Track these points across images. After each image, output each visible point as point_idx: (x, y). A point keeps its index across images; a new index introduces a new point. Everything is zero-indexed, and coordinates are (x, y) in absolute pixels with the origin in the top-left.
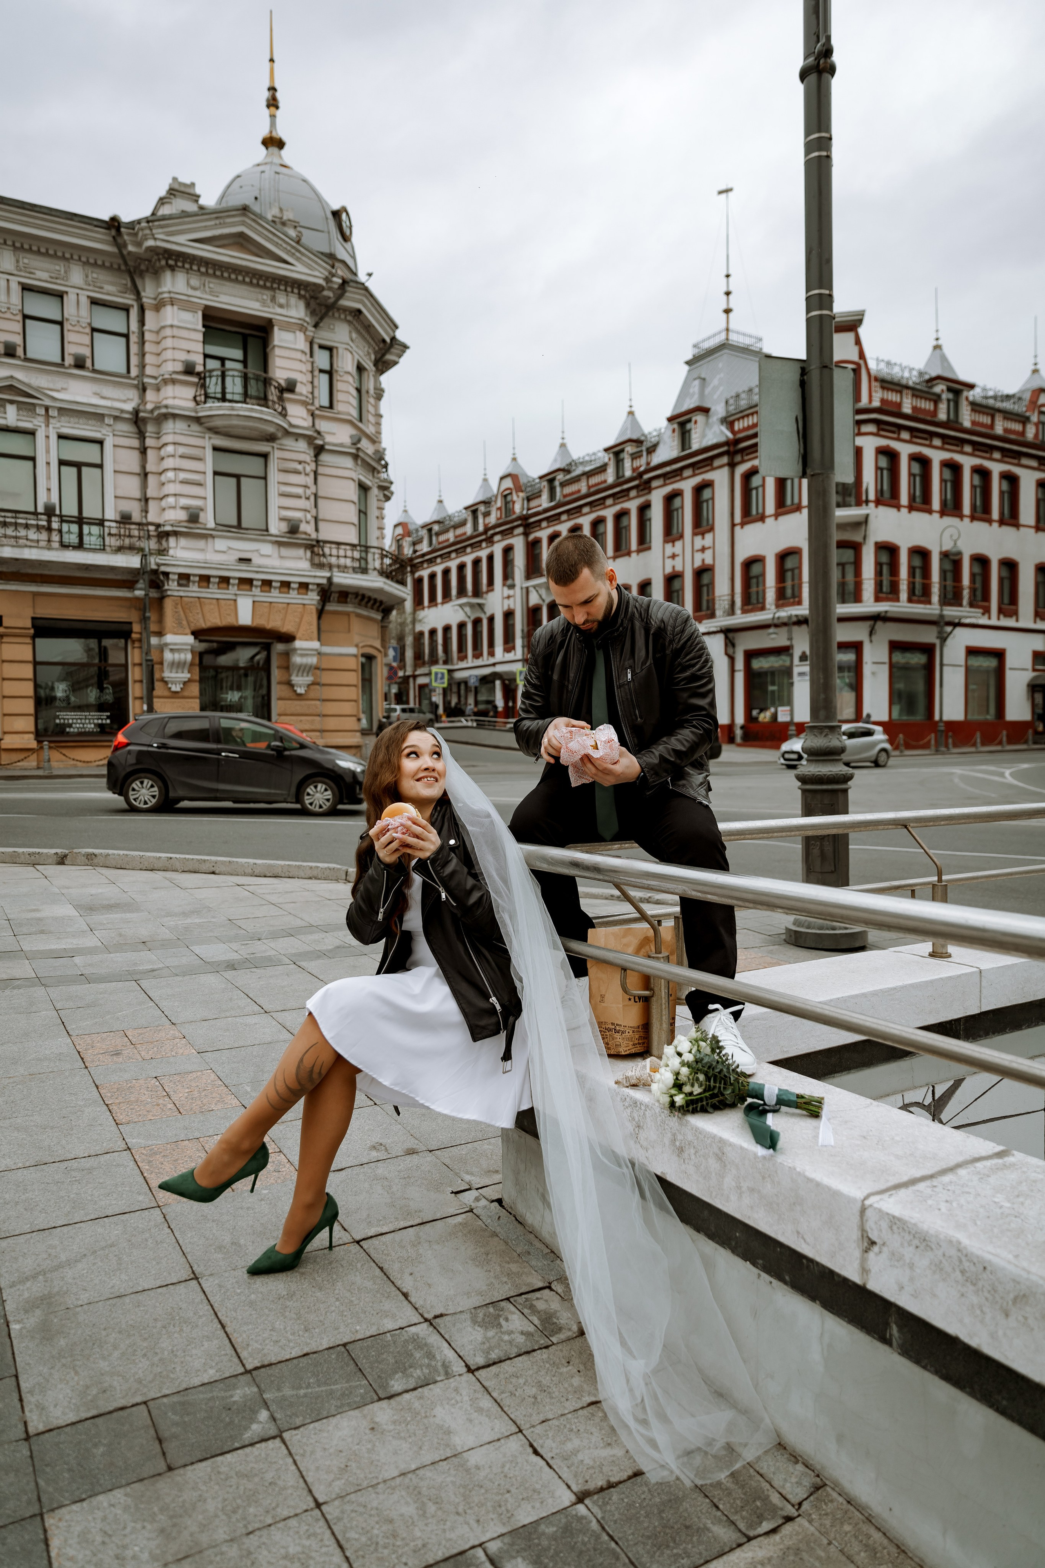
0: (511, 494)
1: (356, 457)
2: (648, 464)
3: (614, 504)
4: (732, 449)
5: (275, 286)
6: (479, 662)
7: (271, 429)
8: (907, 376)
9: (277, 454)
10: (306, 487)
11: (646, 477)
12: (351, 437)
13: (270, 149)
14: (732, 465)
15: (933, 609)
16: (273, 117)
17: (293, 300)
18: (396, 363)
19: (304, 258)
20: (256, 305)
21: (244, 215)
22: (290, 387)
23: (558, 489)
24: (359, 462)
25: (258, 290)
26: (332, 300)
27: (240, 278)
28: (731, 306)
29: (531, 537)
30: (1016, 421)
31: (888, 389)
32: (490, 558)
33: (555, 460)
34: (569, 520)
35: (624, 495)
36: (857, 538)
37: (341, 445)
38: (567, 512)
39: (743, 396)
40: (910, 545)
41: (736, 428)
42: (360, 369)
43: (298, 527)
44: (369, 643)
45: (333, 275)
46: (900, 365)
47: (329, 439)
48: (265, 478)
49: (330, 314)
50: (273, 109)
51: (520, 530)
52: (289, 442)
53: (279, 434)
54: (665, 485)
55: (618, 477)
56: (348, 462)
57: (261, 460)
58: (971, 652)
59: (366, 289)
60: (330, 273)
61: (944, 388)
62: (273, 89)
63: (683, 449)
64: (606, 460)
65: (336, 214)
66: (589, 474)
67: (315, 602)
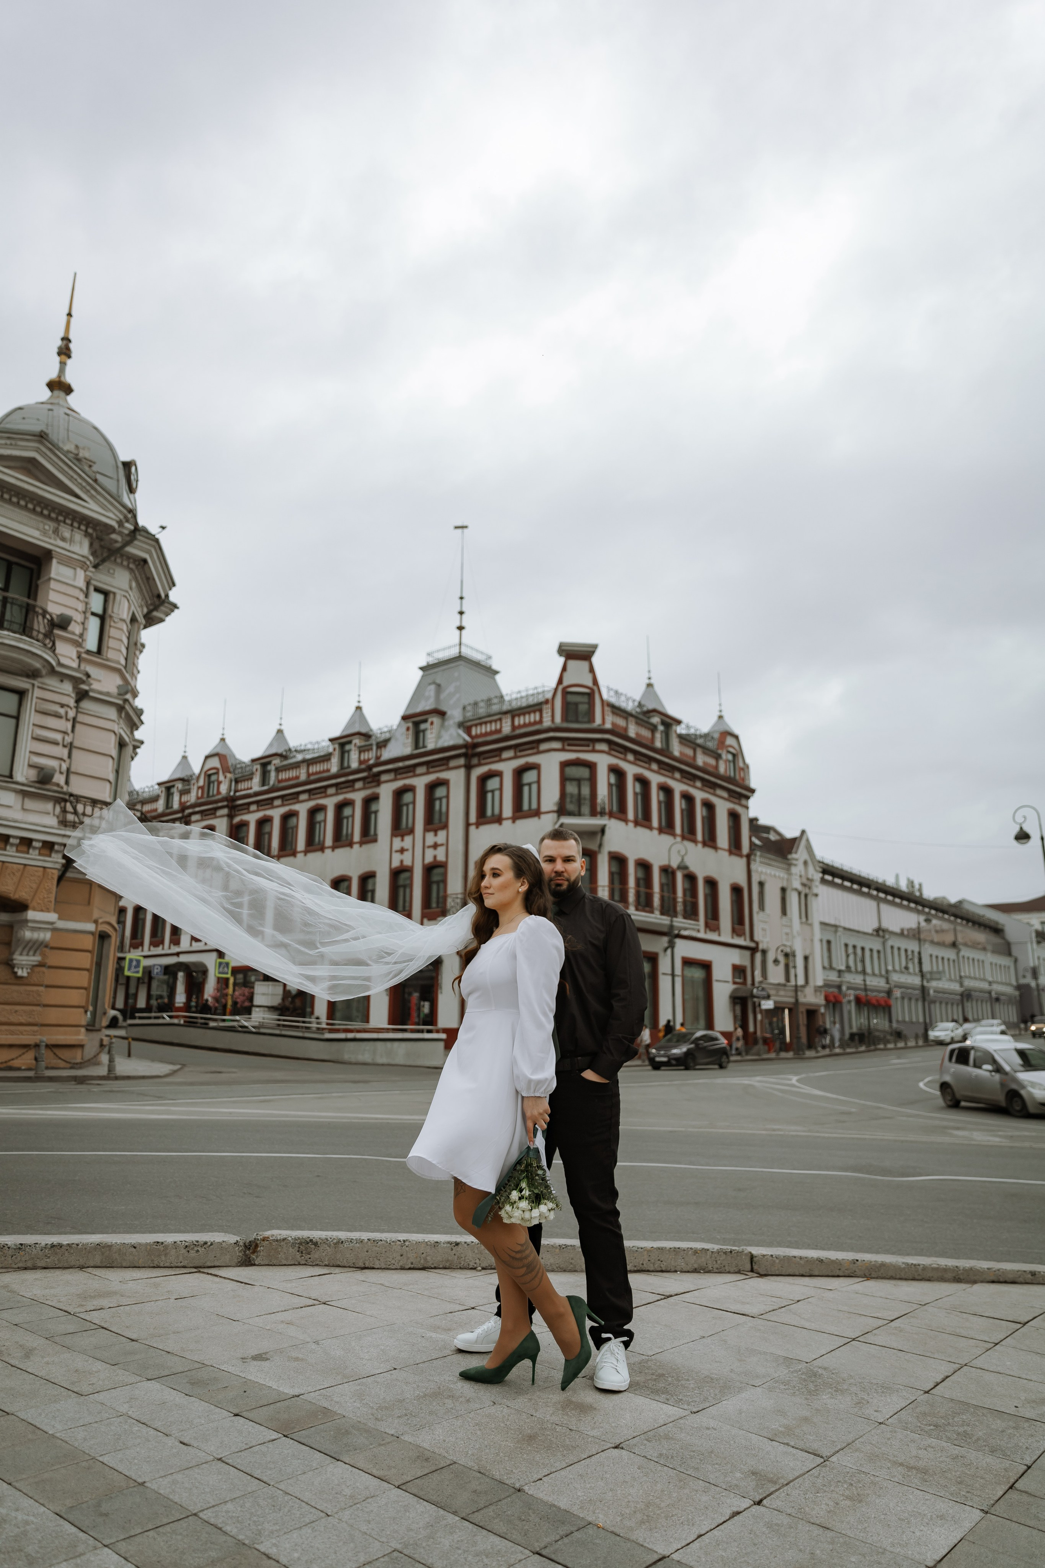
0: (217, 773)
1: (120, 709)
2: (378, 758)
3: (337, 794)
4: (470, 752)
5: (61, 518)
6: (159, 950)
7: (37, 665)
8: (630, 706)
9: (38, 693)
10: (65, 733)
11: (376, 770)
12: (118, 687)
13: (56, 393)
14: (469, 768)
15: (655, 918)
16: (63, 364)
17: (78, 536)
18: (162, 621)
19: (98, 497)
20: (36, 534)
21: (41, 442)
22: (63, 623)
23: (273, 774)
24: (123, 715)
25: (40, 519)
26: (118, 545)
27: (22, 503)
28: (464, 624)
29: (237, 820)
30: (711, 756)
31: (617, 715)
33: (271, 745)
34: (283, 805)
35: (350, 785)
36: (595, 846)
37: (108, 694)
38: (282, 797)
39: (482, 704)
40: (637, 857)
41: (473, 733)
42: (133, 620)
43: (52, 776)
44: (108, 920)
45: (127, 521)
46: (626, 695)
47: (95, 686)
48: (17, 718)
49: (113, 558)
50: (63, 357)
51: (225, 811)
52: (52, 682)
53: (44, 672)
54: (395, 780)
55: (342, 767)
56: (112, 713)
57: (15, 698)
58: (688, 962)
59: (157, 541)
60: (125, 517)
61: (659, 720)
62: (66, 340)
63: (417, 747)
64: (331, 750)
65: (126, 466)
66: (309, 762)
67: (58, 866)
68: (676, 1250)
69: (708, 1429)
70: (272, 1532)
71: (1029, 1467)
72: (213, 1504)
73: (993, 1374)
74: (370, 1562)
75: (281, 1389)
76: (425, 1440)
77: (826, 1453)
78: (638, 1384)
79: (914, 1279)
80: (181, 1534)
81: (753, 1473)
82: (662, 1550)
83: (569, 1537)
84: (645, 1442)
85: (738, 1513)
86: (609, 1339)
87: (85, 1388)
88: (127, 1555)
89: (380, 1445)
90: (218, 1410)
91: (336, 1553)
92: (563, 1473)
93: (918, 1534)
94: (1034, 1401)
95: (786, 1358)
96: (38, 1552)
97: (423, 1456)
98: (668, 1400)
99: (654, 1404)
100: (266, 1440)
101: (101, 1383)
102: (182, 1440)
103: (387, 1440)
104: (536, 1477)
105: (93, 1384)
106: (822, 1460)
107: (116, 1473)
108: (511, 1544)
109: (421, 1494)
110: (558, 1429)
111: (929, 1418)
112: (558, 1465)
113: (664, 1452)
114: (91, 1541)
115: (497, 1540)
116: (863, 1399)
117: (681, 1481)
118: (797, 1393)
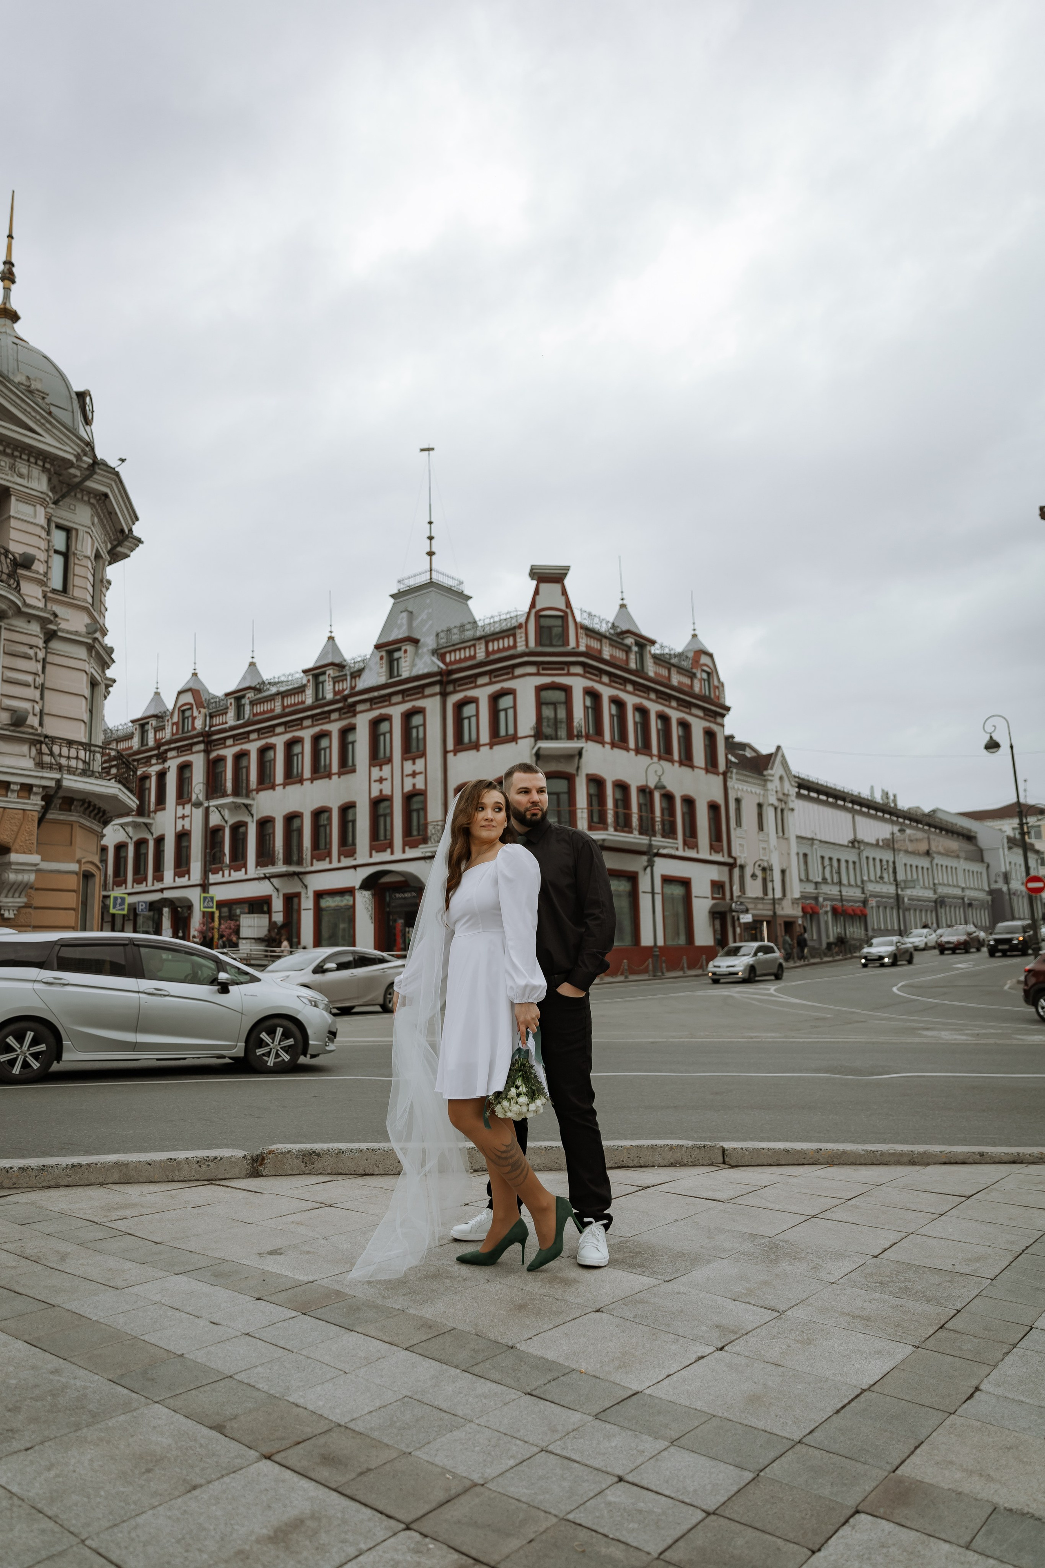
0: (191, 709)
1: (90, 648)
2: (352, 688)
3: (313, 726)
4: (445, 679)
5: (16, 453)
6: (142, 887)
7: (3, 606)
8: (603, 628)
9: (5, 634)
10: (36, 674)
11: (351, 700)
12: (87, 626)
14: (444, 695)
15: (635, 838)
16: (7, 290)
17: (36, 472)
18: (127, 556)
19: (54, 431)
22: (27, 562)
23: (247, 708)
24: (93, 655)
26: (77, 480)
28: (434, 550)
29: (213, 755)
30: (686, 675)
31: (591, 637)
32: (162, 776)
33: (244, 678)
34: (259, 739)
35: (325, 716)
36: (571, 770)
37: (76, 633)
38: (258, 731)
39: (455, 631)
40: (614, 779)
41: (448, 660)
42: (98, 556)
43: (26, 719)
44: (90, 859)
45: (85, 454)
46: (599, 617)
47: (63, 625)
49: (73, 494)
50: (7, 282)
51: (201, 747)
52: (19, 623)
53: (10, 613)
54: (371, 709)
55: (317, 699)
56: (82, 653)
58: (667, 880)
59: (117, 474)
60: (83, 450)
61: (633, 641)
62: (9, 262)
63: (391, 675)
64: (305, 682)
65: (82, 396)
66: (283, 695)
67: (38, 808)
68: (653, 1148)
69: (678, 1293)
70: (299, 1387)
71: (959, 1311)
72: (245, 1368)
73: (935, 1239)
74: (385, 1406)
75: (296, 1277)
76: (428, 1312)
77: (781, 1308)
78: (617, 1260)
79: (872, 1164)
80: (219, 1392)
81: (717, 1327)
82: (635, 1387)
83: (556, 1381)
84: (623, 1306)
85: (703, 1357)
86: (591, 1223)
87: (119, 1283)
88: (176, 1408)
89: (388, 1317)
90: (241, 1296)
91: (355, 1400)
92: (550, 1333)
93: (857, 1366)
94: (969, 1260)
95: (751, 1235)
96: (98, 1408)
97: (427, 1325)
98: (643, 1272)
99: (631, 1276)
100: (286, 1318)
101: (133, 1278)
102: (212, 1320)
103: (395, 1313)
104: (526, 1337)
105: (126, 1280)
106: (779, 1314)
107: (157, 1348)
108: (506, 1388)
109: (426, 1353)
110: (546, 1299)
111: (875, 1277)
112: (546, 1327)
113: (640, 1313)
114: (143, 1399)
115: (494, 1385)
116: (818, 1264)
117: (654, 1334)
118: (760, 1262)
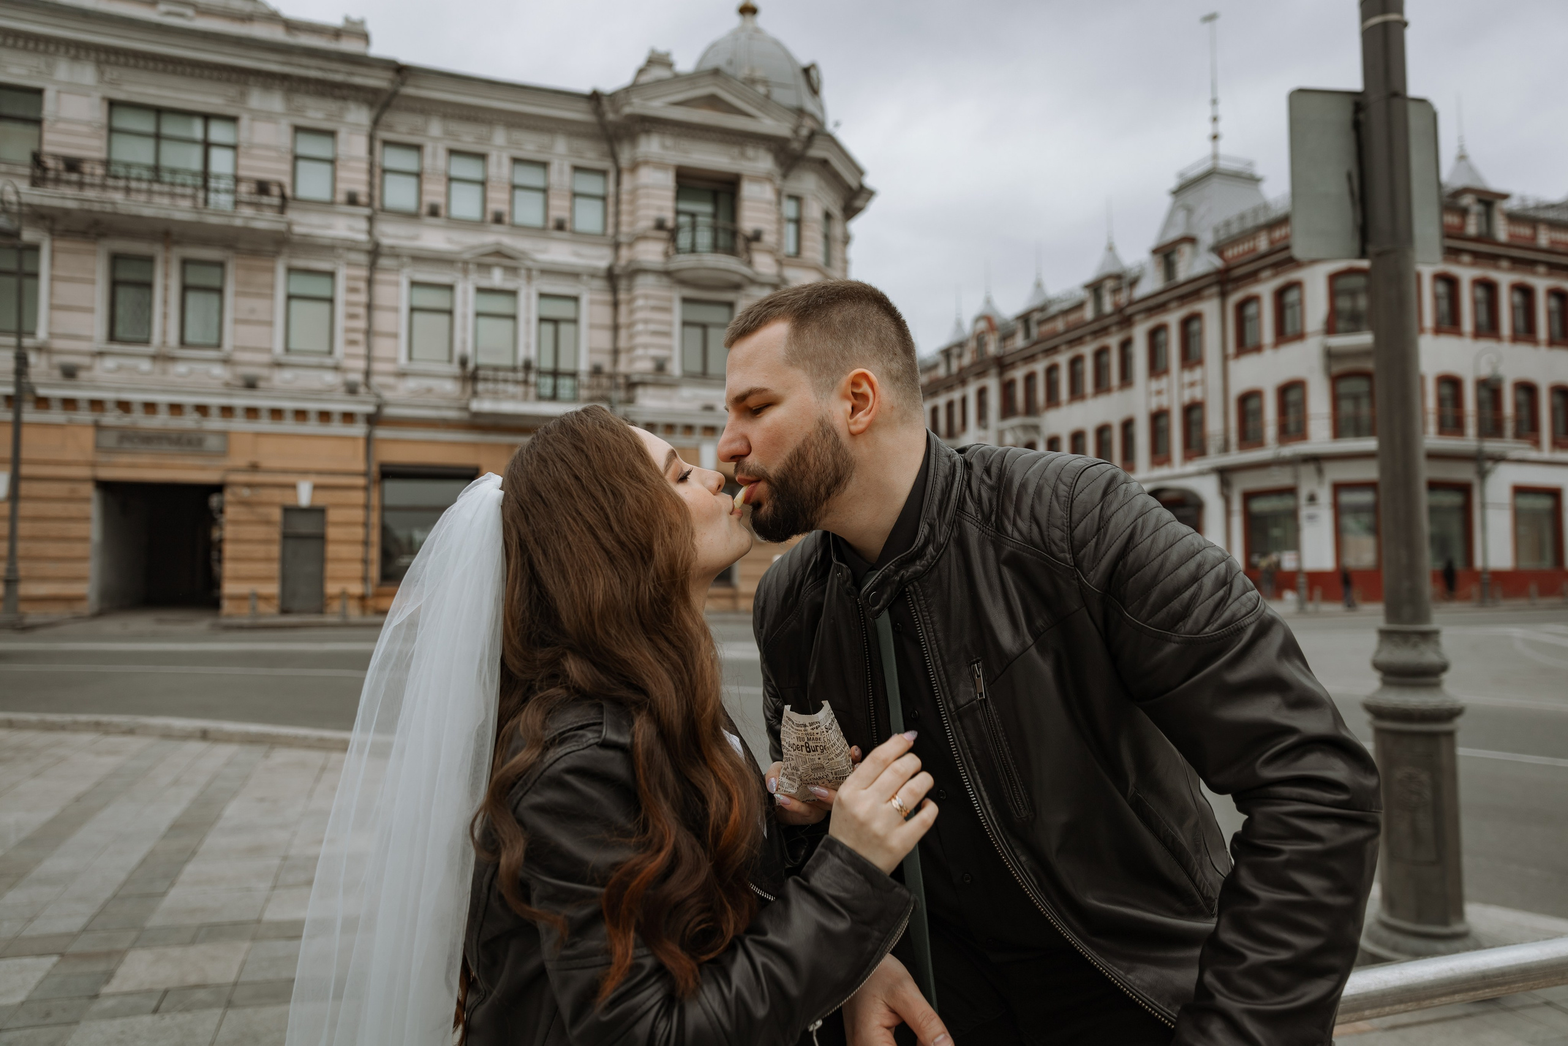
0: (984, 335)
2: (1129, 298)
3: (1093, 341)
4: (1223, 278)
5: (744, 141)
7: (736, 278)
11: (1128, 311)
13: (745, 16)
14: (1223, 295)
15: (1469, 441)
17: (762, 153)
18: (863, 209)
19: (772, 111)
20: (725, 161)
21: (716, 77)
22: (757, 236)
23: (1034, 329)
25: (727, 147)
26: (799, 152)
27: (711, 136)
28: (1219, 132)
29: (1006, 378)
33: (1030, 300)
34: (1045, 359)
35: (1104, 331)
38: (1043, 351)
39: (1235, 222)
40: (1438, 372)
41: (1227, 256)
42: (828, 216)
45: (801, 128)
49: (798, 164)
51: (994, 371)
52: (755, 290)
53: (745, 283)
54: (1148, 319)
55: (1097, 313)
57: (727, 309)
58: (1520, 491)
59: (834, 138)
60: (797, 126)
61: (1473, 200)
63: (1167, 282)
64: (1085, 297)
65: (806, 71)
66: (1065, 313)
